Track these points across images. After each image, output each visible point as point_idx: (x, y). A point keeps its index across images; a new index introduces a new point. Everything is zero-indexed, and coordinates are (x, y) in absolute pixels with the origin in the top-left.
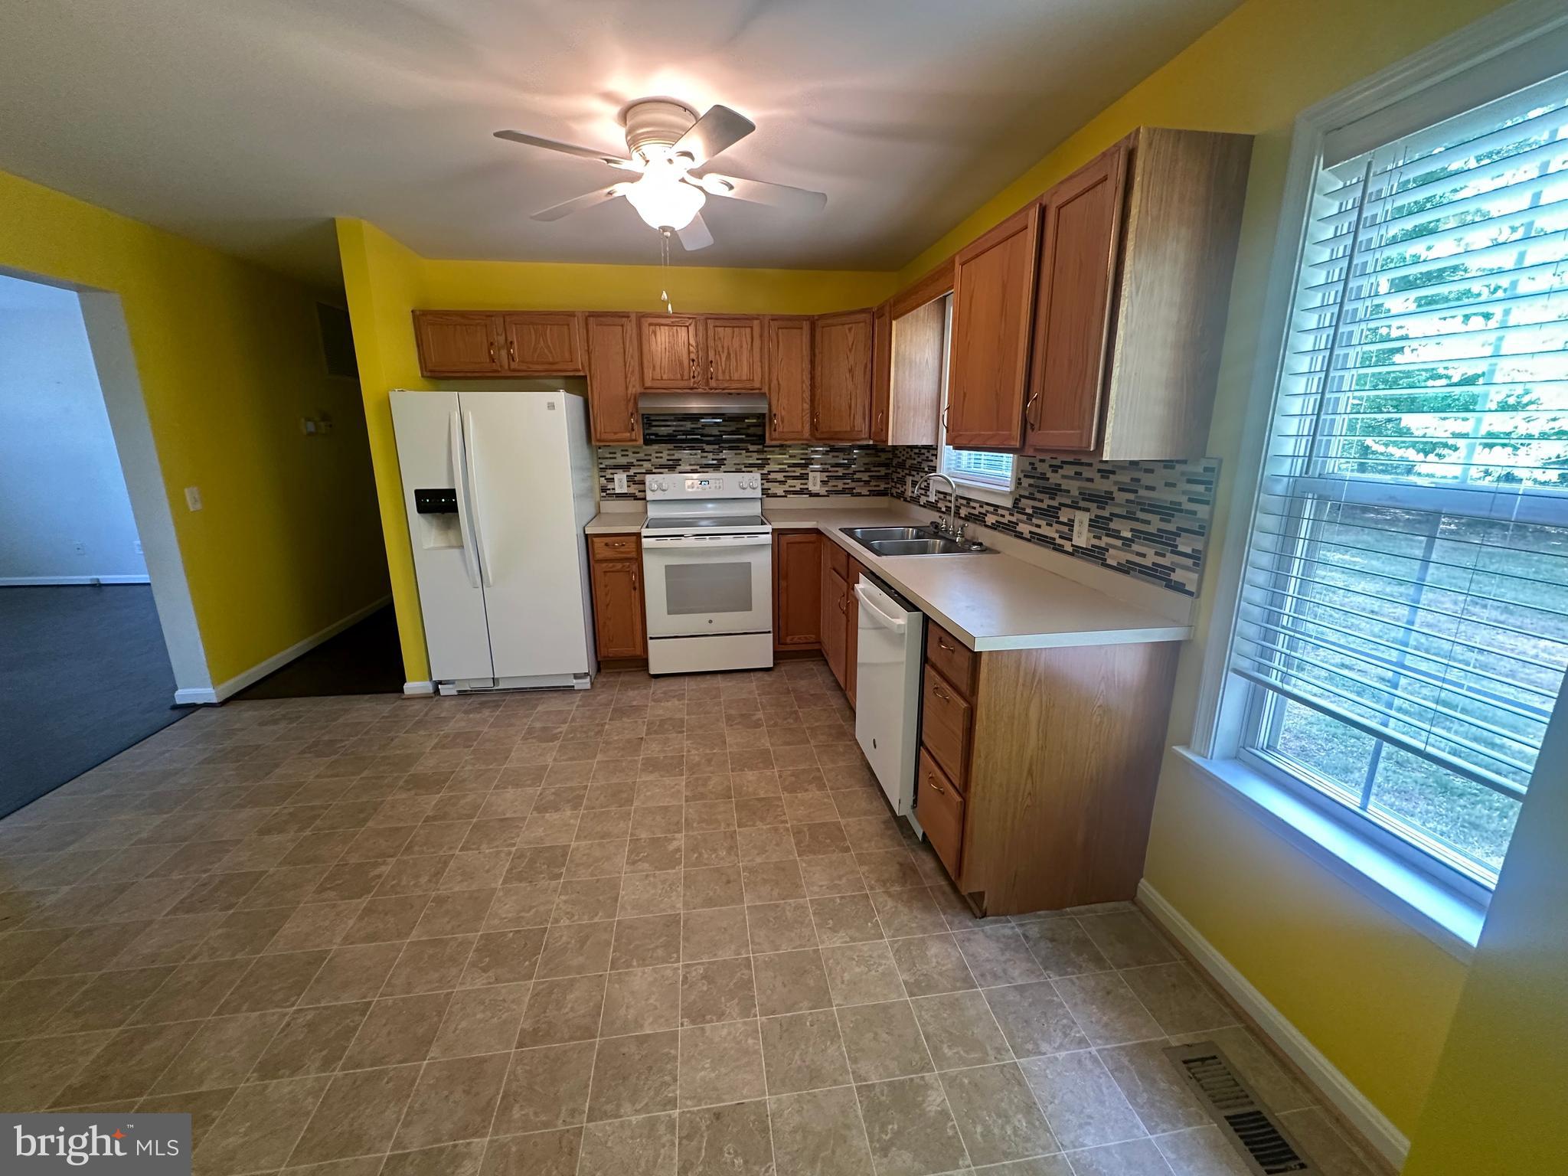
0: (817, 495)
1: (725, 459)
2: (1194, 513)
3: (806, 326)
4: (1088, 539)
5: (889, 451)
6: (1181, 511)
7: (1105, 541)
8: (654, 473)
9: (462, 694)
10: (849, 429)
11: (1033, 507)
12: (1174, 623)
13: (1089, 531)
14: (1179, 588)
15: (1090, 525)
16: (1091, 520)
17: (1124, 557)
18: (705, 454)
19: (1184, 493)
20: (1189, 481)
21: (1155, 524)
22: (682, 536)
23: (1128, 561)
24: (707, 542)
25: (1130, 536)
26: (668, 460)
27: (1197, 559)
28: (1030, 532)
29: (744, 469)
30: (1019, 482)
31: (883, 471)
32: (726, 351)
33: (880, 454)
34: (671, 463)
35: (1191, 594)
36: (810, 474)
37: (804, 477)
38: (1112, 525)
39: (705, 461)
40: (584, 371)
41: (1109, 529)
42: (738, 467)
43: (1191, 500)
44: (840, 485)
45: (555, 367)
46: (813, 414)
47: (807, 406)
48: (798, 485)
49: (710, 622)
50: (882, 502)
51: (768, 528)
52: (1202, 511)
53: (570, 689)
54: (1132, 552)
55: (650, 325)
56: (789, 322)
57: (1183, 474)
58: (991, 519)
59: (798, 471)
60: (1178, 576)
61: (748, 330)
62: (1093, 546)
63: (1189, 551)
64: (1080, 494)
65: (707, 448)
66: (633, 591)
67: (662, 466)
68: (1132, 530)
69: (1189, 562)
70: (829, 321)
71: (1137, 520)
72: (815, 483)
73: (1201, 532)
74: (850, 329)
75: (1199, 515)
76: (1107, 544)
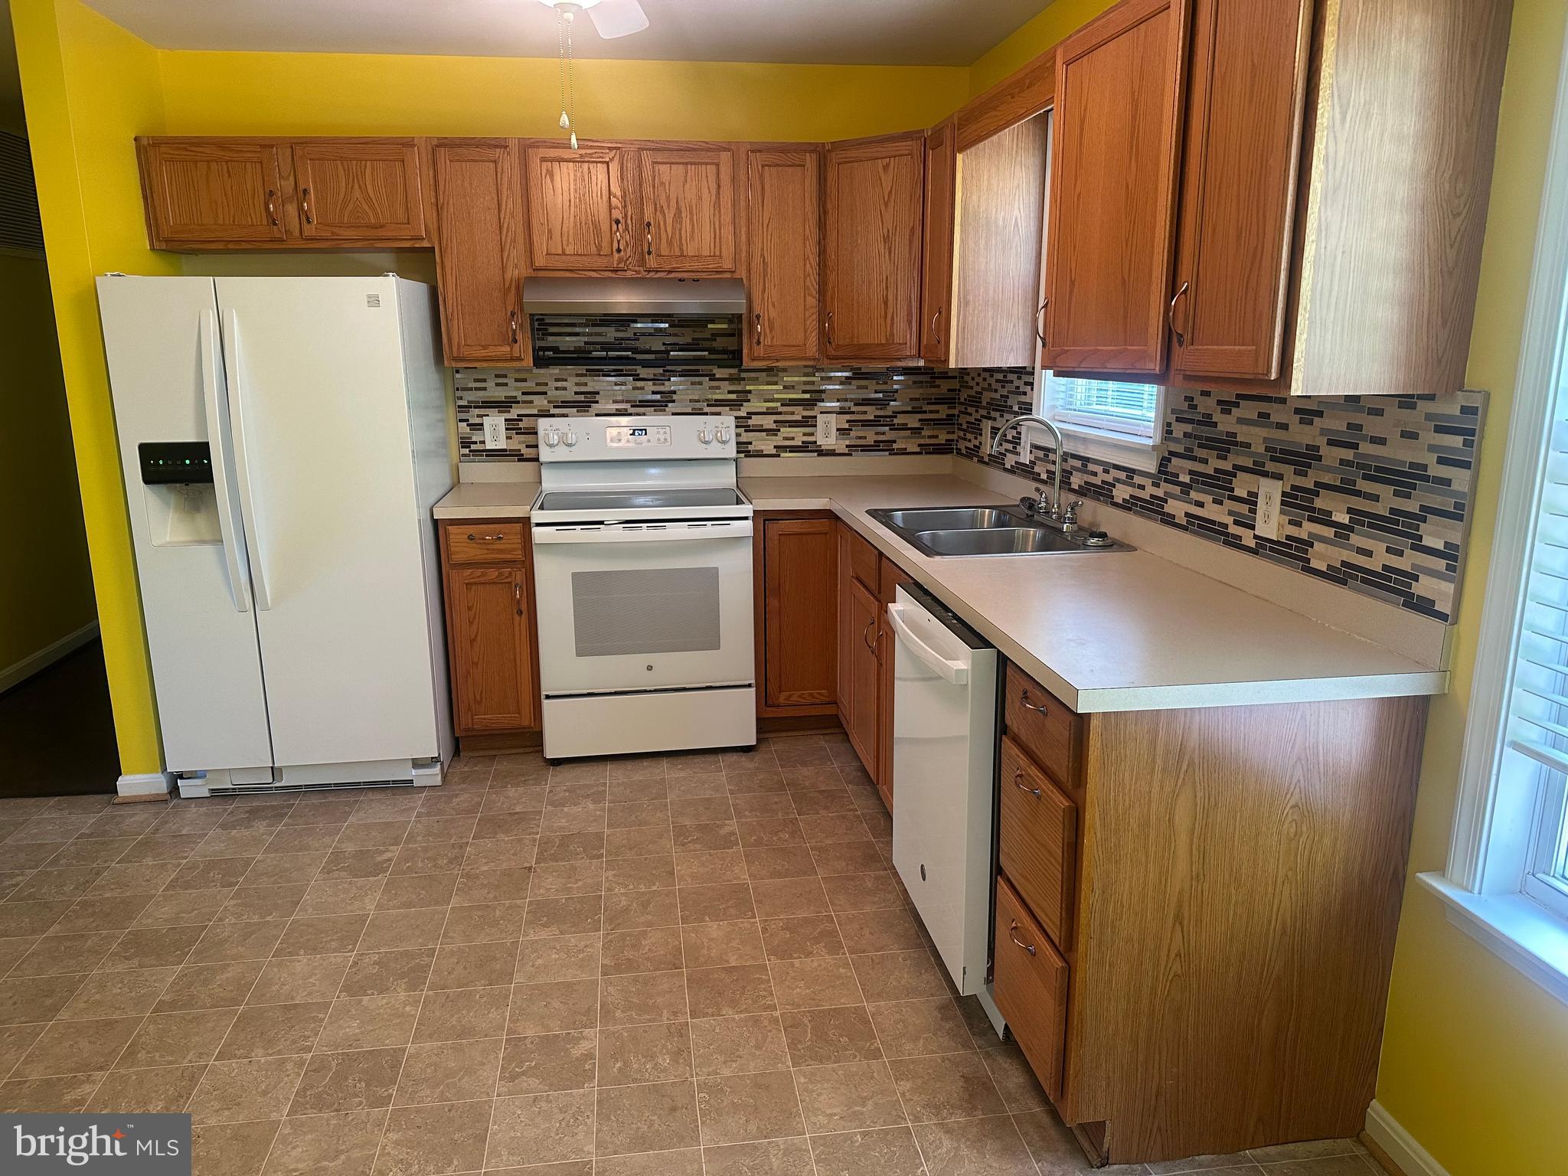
0: (831, 453)
1: (674, 392)
2: (1447, 482)
3: (810, 160)
4: (1281, 526)
5: (955, 377)
6: (1426, 479)
7: (1308, 529)
8: (553, 416)
9: (218, 795)
10: (884, 342)
11: (1191, 472)
12: (1417, 665)
13: (1282, 512)
14: (1424, 607)
15: (1283, 503)
16: (1284, 494)
17: (1338, 555)
18: (640, 384)
19: (1432, 448)
20: (1439, 429)
21: (1387, 500)
22: (601, 523)
23: (1344, 563)
24: (645, 533)
25: (1347, 521)
26: (576, 393)
27: (1452, 556)
28: (1187, 515)
29: (707, 409)
30: (1168, 431)
31: (943, 411)
32: (673, 203)
33: (938, 382)
34: (582, 398)
35: (1443, 617)
36: (819, 416)
37: (809, 422)
38: (1319, 503)
39: (639, 396)
40: (430, 240)
41: (1313, 510)
42: (697, 405)
43: (1441, 461)
44: (870, 436)
45: (381, 233)
46: (824, 314)
47: (812, 301)
48: (798, 436)
49: (650, 668)
50: (943, 464)
51: (747, 510)
52: (1460, 479)
53: (404, 787)
54: (1350, 547)
55: (543, 160)
56: (783, 154)
57: (1429, 417)
58: (1121, 493)
59: (799, 413)
60: (1423, 587)
61: (712, 169)
62: (1288, 537)
63: (1440, 546)
64: (1267, 449)
65: (643, 372)
66: (517, 617)
67: (566, 404)
68: (1350, 511)
69: (1441, 564)
70: (853, 153)
71: (1358, 493)
72: (826, 431)
73: (1458, 514)
74: (886, 168)
75: (1455, 486)
76: (1310, 534)
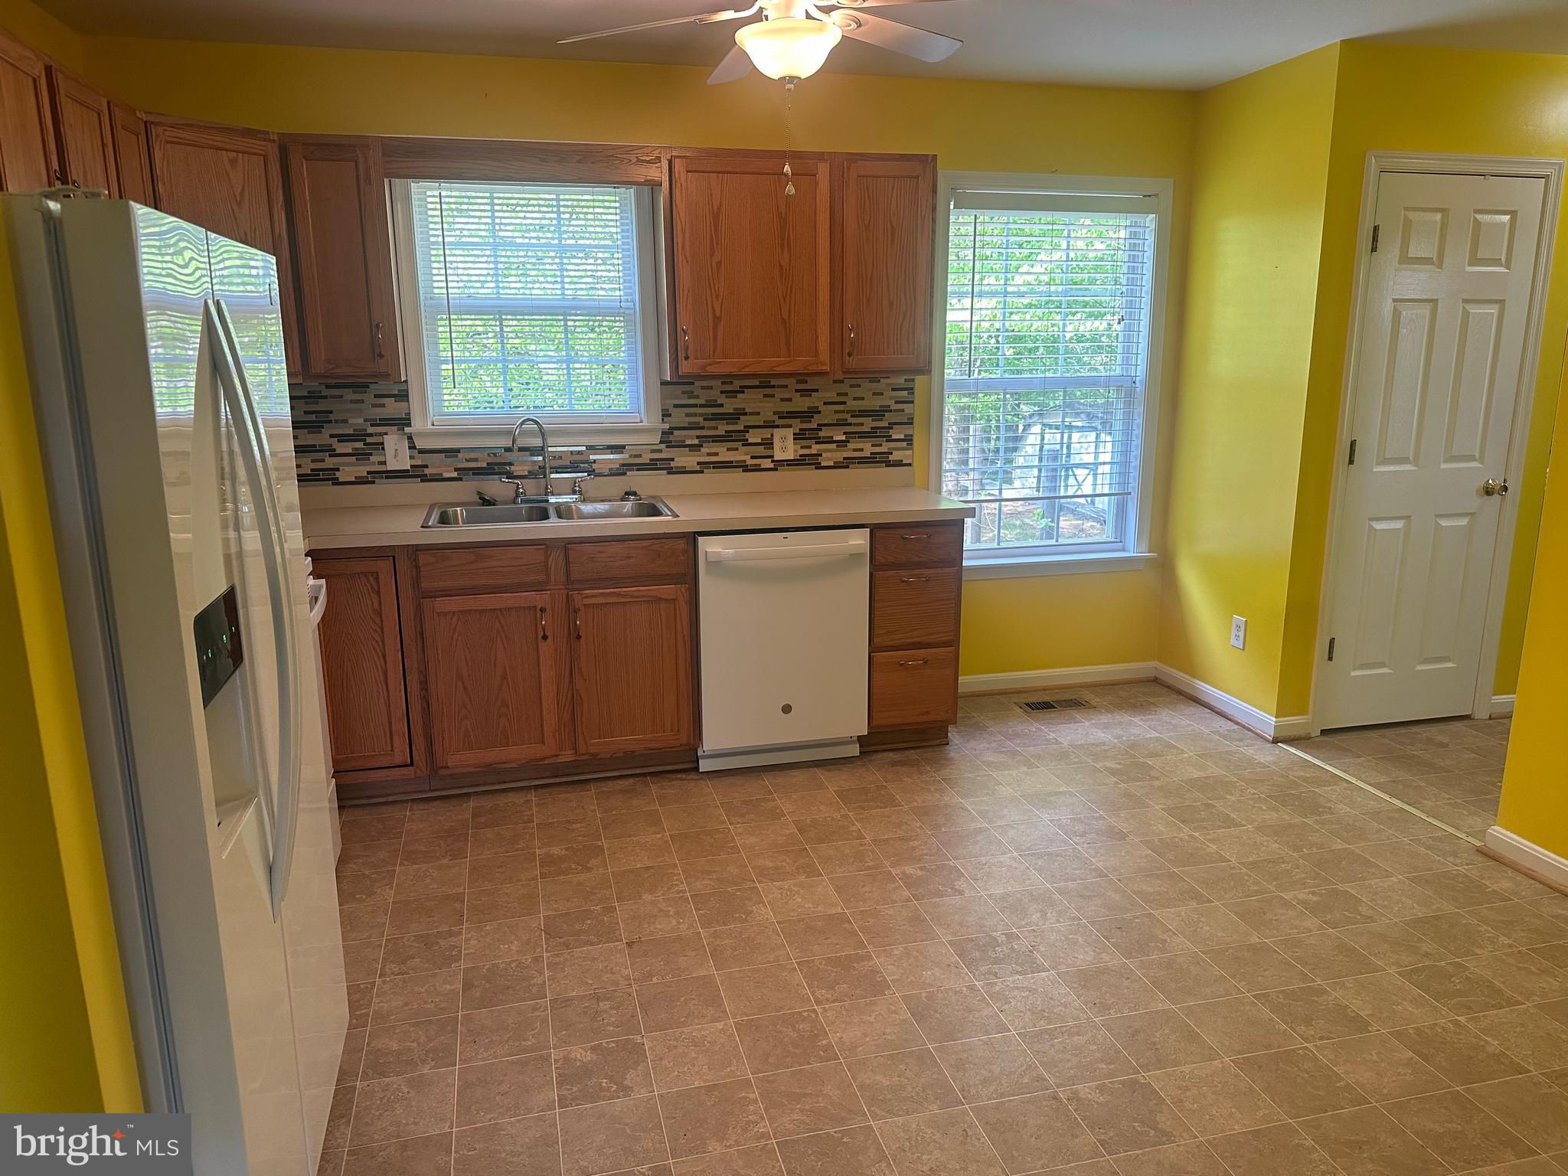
2: (903, 410)
3: (142, 131)
4: (796, 451)
6: (891, 411)
7: (815, 449)
11: (698, 437)
13: (794, 444)
14: (899, 464)
15: (794, 439)
16: (794, 434)
17: (840, 456)
19: (891, 398)
20: (893, 390)
21: (868, 424)
23: (845, 459)
25: (844, 439)
27: (909, 440)
28: (698, 463)
30: (666, 414)
35: (910, 465)
38: (822, 434)
41: (820, 438)
43: (896, 402)
54: (849, 450)
57: (888, 385)
60: (895, 456)
62: (801, 456)
63: (902, 437)
64: (775, 413)
68: (844, 433)
69: (904, 444)
71: (850, 424)
73: (910, 422)
75: (906, 411)
76: (818, 450)
